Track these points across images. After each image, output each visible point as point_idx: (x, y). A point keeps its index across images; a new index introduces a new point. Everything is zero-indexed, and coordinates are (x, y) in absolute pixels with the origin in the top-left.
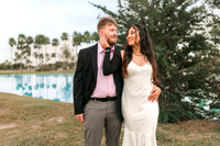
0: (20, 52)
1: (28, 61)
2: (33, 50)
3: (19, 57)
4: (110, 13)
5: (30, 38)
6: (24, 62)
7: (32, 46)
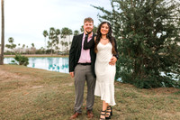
0: (51, 41)
1: (57, 48)
2: (60, 40)
3: (50, 44)
5: (58, 30)
6: (54, 48)
7: (59, 36)
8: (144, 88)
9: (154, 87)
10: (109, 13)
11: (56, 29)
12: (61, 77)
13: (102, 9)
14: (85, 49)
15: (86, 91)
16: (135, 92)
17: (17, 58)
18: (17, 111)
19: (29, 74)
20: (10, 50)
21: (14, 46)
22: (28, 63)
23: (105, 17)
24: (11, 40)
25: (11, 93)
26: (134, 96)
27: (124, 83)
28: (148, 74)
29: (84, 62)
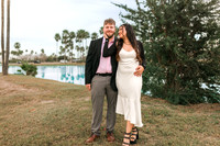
0: (64, 46)
1: (71, 54)
2: (75, 44)
3: (63, 50)
4: (130, 10)
5: (73, 33)
6: (67, 54)
7: (74, 40)
8: (180, 103)
9: (192, 102)
10: (133, 12)
11: (70, 31)
12: (75, 91)
13: (125, 7)
14: (105, 56)
15: (105, 107)
16: (168, 109)
17: (24, 67)
18: (23, 131)
19: (37, 86)
20: (16, 57)
21: (21, 52)
22: (36, 73)
23: (128, 17)
24: (17, 46)
25: (16, 109)
26: (167, 115)
27: (153, 97)
28: (184, 86)
29: (104, 72)
